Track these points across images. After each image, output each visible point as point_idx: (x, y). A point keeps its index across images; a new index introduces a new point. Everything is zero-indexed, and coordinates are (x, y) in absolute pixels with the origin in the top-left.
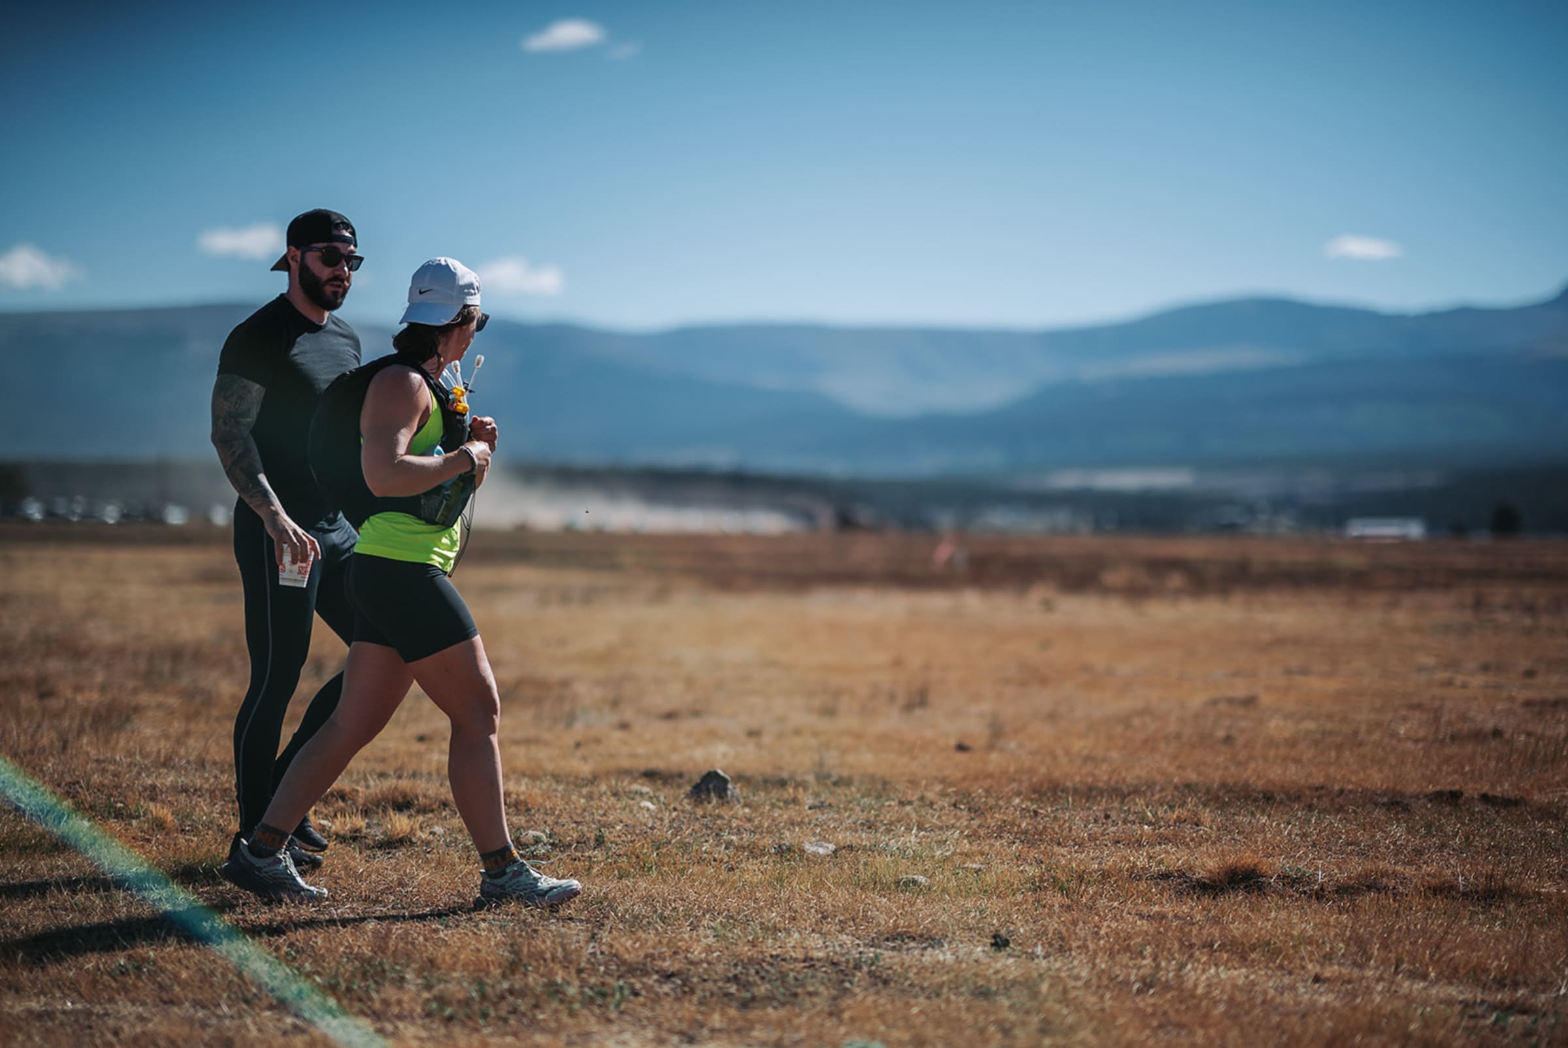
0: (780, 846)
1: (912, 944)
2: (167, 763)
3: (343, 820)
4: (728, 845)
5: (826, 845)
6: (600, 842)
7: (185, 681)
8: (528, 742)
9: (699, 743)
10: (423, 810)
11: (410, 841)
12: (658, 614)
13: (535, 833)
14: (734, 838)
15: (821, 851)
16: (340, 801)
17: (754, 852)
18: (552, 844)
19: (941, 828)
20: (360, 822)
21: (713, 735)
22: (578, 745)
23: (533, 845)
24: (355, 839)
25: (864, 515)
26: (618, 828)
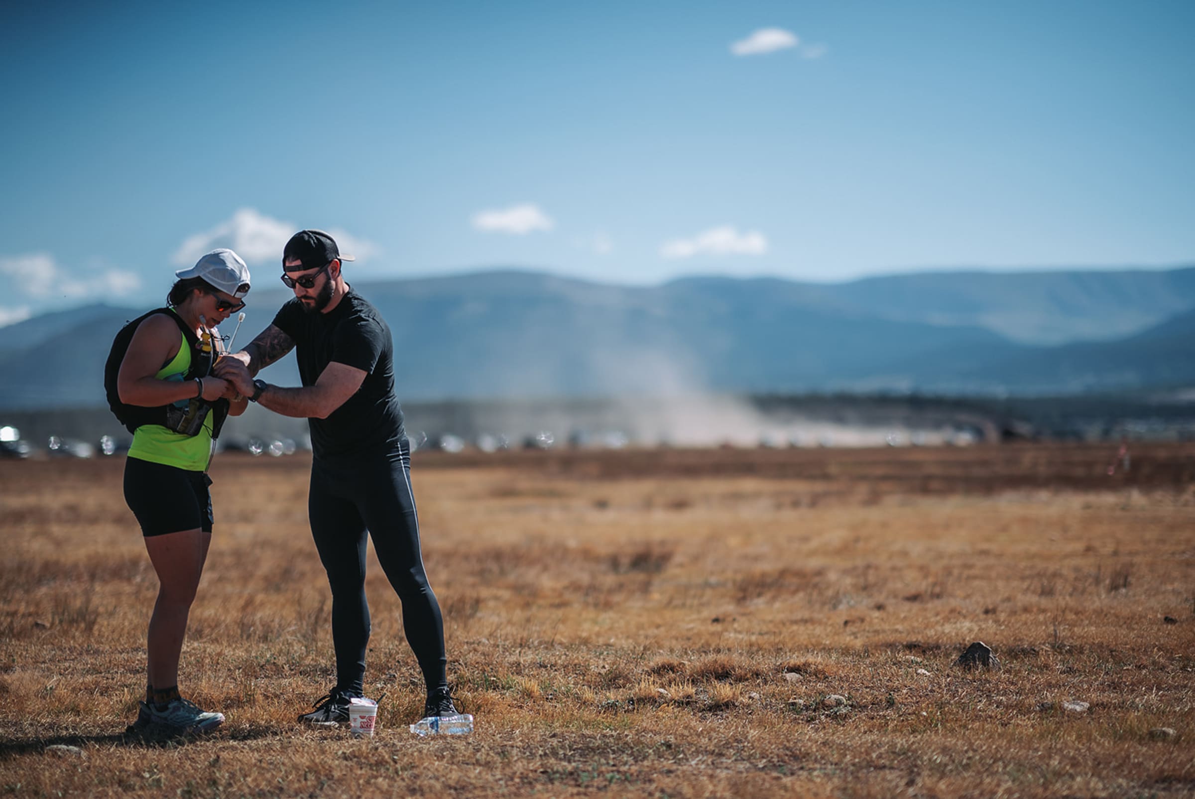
0: (1042, 705)
1: (1179, 786)
2: (523, 644)
3: (677, 688)
4: (999, 704)
5: (1081, 703)
6: (891, 703)
7: (512, 578)
8: (805, 621)
9: (947, 619)
10: (740, 679)
11: (734, 705)
12: (874, 514)
13: (837, 696)
14: (1004, 698)
15: (1078, 708)
16: (670, 672)
17: (1023, 710)
18: (851, 706)
19: (1176, 688)
20: (691, 690)
21: (955, 614)
22: (846, 623)
23: (836, 707)
24: (688, 703)
25: (1023, 428)
26: (905, 691)
